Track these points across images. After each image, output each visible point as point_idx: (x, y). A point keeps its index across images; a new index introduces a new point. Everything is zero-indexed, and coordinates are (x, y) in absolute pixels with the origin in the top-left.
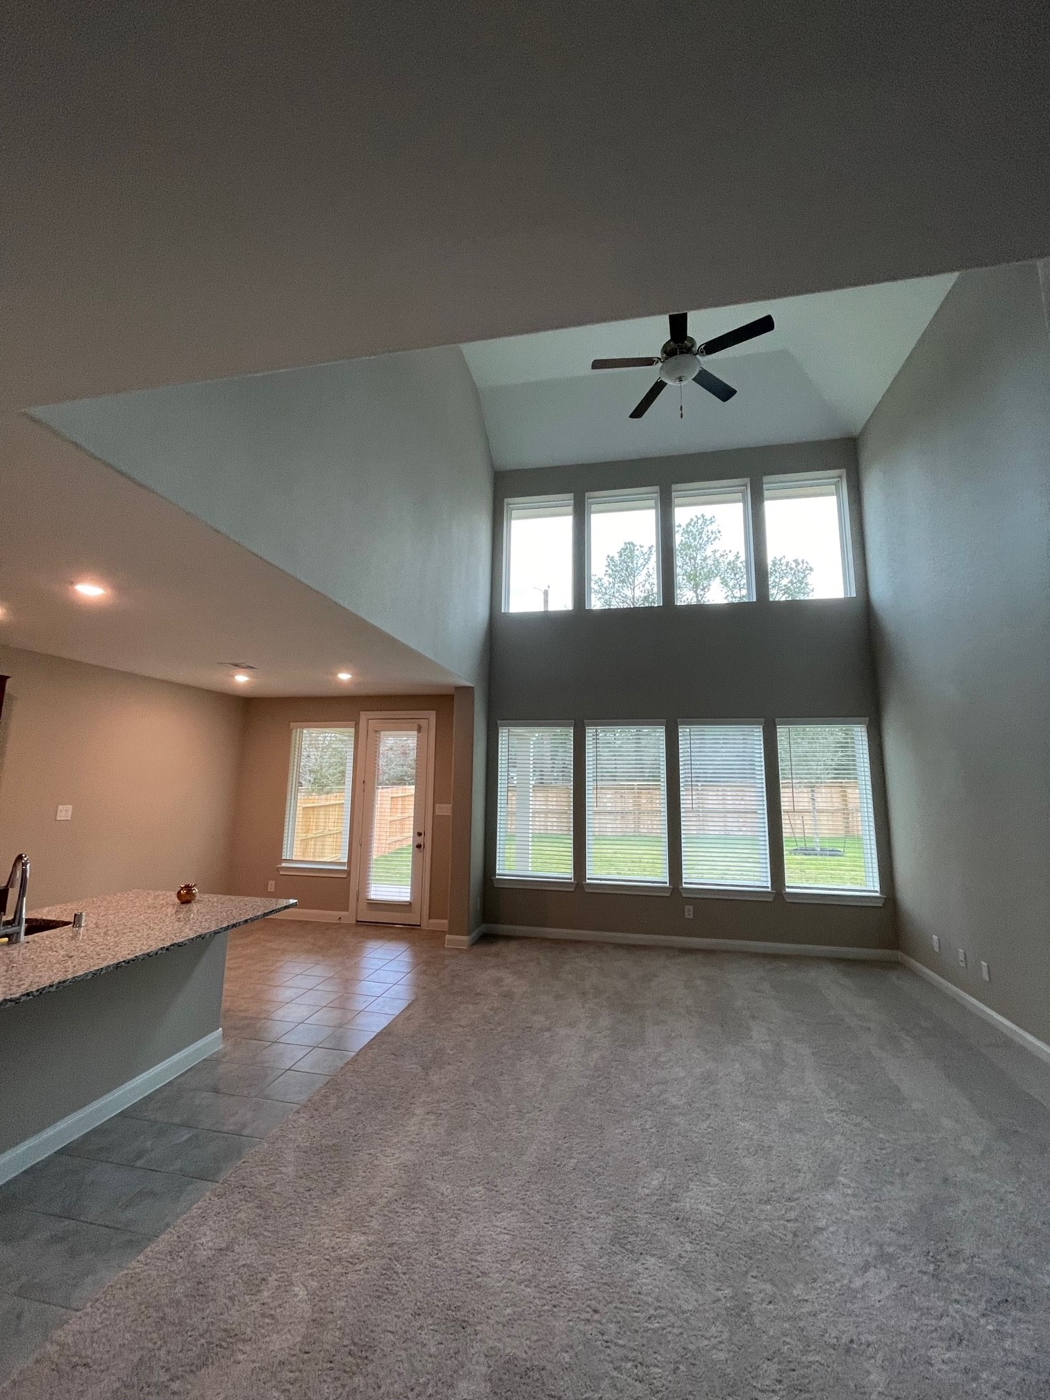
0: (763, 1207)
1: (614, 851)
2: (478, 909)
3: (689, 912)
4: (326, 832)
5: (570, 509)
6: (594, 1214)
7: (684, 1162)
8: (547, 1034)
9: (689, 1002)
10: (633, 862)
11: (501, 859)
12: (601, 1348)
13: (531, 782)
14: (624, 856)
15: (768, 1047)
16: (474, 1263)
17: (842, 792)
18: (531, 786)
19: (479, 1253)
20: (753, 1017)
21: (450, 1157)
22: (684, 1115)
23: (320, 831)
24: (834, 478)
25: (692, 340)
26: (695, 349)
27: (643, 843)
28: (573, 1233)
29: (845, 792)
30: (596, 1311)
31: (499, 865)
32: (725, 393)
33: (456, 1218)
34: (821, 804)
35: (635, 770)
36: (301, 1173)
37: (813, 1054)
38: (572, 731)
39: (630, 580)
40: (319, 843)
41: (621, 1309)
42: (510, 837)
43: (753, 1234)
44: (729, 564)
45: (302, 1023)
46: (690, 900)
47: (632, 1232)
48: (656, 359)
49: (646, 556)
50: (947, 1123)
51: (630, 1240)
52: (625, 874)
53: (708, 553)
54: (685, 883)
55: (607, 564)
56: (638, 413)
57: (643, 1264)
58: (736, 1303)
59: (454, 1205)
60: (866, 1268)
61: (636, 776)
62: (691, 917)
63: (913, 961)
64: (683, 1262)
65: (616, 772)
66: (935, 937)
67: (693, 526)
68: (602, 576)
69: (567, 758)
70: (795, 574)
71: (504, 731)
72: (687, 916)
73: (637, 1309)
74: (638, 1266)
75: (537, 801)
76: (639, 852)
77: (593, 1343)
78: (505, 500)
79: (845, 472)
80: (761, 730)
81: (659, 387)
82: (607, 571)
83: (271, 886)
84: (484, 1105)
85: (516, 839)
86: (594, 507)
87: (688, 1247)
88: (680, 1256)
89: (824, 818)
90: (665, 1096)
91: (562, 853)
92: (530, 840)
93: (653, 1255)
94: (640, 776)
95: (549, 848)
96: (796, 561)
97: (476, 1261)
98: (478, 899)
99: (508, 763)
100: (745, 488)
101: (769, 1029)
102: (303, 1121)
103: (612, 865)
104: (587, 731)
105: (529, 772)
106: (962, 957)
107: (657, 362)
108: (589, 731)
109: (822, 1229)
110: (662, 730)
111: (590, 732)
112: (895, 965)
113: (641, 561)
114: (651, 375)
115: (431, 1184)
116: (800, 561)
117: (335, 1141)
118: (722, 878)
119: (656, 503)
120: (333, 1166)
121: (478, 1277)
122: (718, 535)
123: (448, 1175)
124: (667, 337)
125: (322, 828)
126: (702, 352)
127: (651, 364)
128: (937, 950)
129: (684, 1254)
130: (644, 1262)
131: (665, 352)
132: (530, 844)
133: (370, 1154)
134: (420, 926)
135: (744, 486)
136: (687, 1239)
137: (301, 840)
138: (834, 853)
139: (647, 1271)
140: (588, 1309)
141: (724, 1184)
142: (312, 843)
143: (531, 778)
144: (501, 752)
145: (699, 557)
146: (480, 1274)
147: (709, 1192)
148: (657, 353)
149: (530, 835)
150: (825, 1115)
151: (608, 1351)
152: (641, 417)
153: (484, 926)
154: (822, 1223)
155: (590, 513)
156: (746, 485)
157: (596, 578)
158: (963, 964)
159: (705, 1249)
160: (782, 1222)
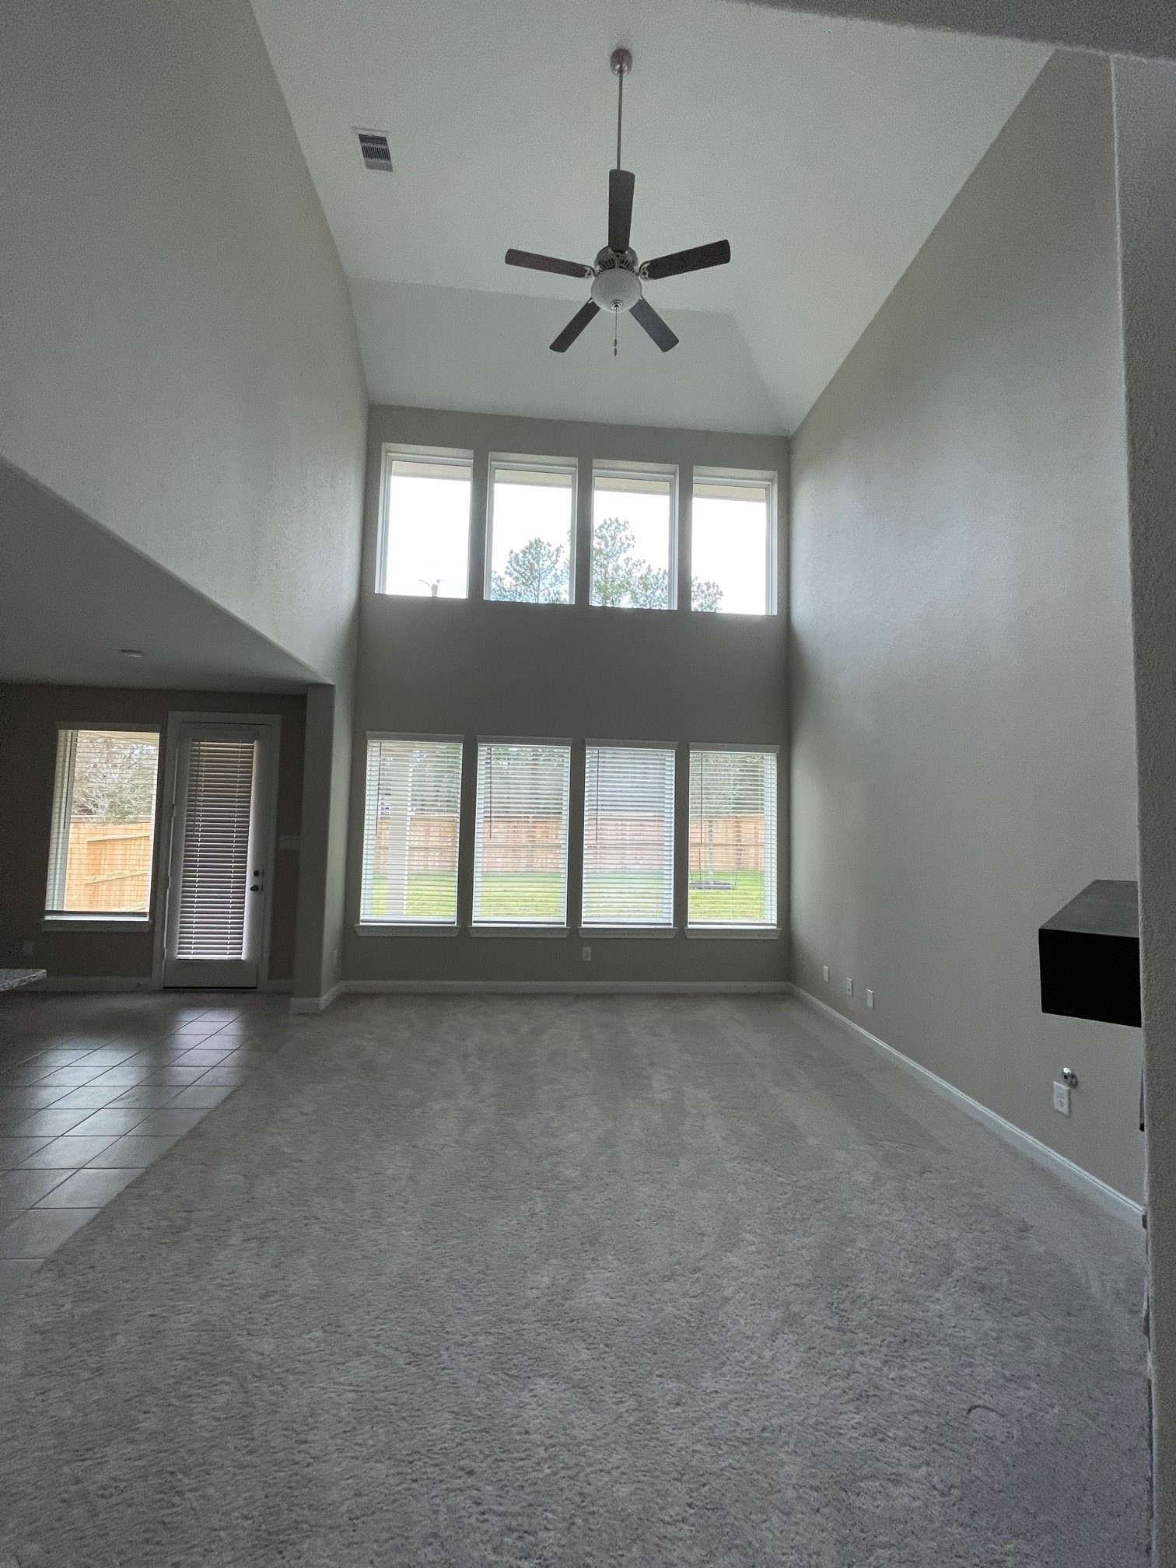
0: (667, 1285)
1: (504, 889)
2: (335, 963)
3: (587, 952)
4: (127, 873)
5: (469, 471)
6: (471, 1338)
7: (580, 1247)
8: (418, 1111)
9: (584, 1055)
10: (525, 901)
11: (367, 902)
12: (477, 1524)
13: (409, 814)
14: (515, 894)
15: (666, 1096)
16: (302, 1447)
17: (737, 827)
18: (408, 819)
19: (312, 1429)
20: (652, 1064)
21: (277, 1297)
22: (579, 1189)
23: (116, 872)
24: (763, 480)
25: (633, 253)
26: (637, 268)
27: (535, 879)
28: (443, 1369)
29: (740, 827)
30: (471, 1473)
31: (364, 909)
32: (666, 339)
33: (280, 1384)
34: (718, 838)
35: (530, 801)
36: (32, 1368)
37: (713, 1098)
38: (461, 748)
39: (535, 585)
40: (114, 888)
41: (502, 1461)
42: (380, 876)
43: (657, 1321)
44: (641, 578)
45: (62, 1136)
46: (589, 941)
47: (517, 1351)
48: (588, 269)
49: (553, 558)
50: (840, 1155)
51: (515, 1361)
52: (515, 915)
53: (621, 562)
54: (584, 923)
55: (509, 559)
56: (562, 343)
57: (531, 1390)
58: (642, 1415)
59: (279, 1366)
60: (774, 1336)
61: (530, 808)
62: (589, 959)
63: (803, 992)
64: (579, 1376)
65: (509, 803)
66: (826, 968)
67: (607, 529)
68: (503, 575)
69: (454, 786)
70: (705, 597)
71: (374, 745)
72: (584, 959)
73: (523, 1455)
74: (525, 1396)
75: (415, 836)
76: (532, 889)
77: (466, 1521)
78: (383, 444)
79: (776, 476)
80: (674, 754)
81: (589, 312)
82: (508, 568)
83: (29, 948)
84: (330, 1215)
85: (388, 877)
86: (498, 473)
87: (585, 1355)
88: (577, 1369)
89: (719, 853)
90: (559, 1169)
91: (445, 893)
92: (406, 878)
93: (543, 1376)
94: (534, 808)
95: (428, 888)
96: (707, 584)
97: (305, 1442)
98: (336, 951)
99: (379, 789)
100: (673, 476)
101: (668, 1075)
102: (47, 1284)
103: (501, 905)
104: (479, 748)
105: (407, 801)
106: (849, 986)
107: (589, 274)
108: (482, 748)
109: (727, 1299)
110: (567, 751)
111: (483, 751)
112: (787, 996)
113: (548, 563)
114: (580, 291)
115: (243, 1341)
116: (711, 584)
117: (97, 1306)
118: (618, 916)
119: (573, 480)
120: (89, 1346)
121: (309, 1464)
122: (632, 542)
123: (272, 1323)
124: (603, 241)
125: (120, 867)
126: (644, 273)
127: (582, 276)
128: (827, 980)
129: (580, 1366)
130: (532, 1387)
131: (600, 263)
132: (406, 883)
133: (153, 1315)
134: (255, 988)
135: (672, 474)
136: (583, 1345)
137: (86, 885)
138: (725, 887)
139: (535, 1399)
140: (461, 1473)
141: (624, 1266)
142: (105, 887)
143: (409, 809)
144: (371, 770)
145: (610, 567)
146: (312, 1461)
147: (608, 1279)
148: (589, 260)
149: (406, 873)
150: (728, 1165)
151: (485, 1526)
152: (564, 351)
153: (342, 984)
154: (728, 1292)
155: (494, 481)
156: (674, 474)
157: (496, 576)
158: (850, 993)
159: (605, 1352)
160: (688, 1299)
